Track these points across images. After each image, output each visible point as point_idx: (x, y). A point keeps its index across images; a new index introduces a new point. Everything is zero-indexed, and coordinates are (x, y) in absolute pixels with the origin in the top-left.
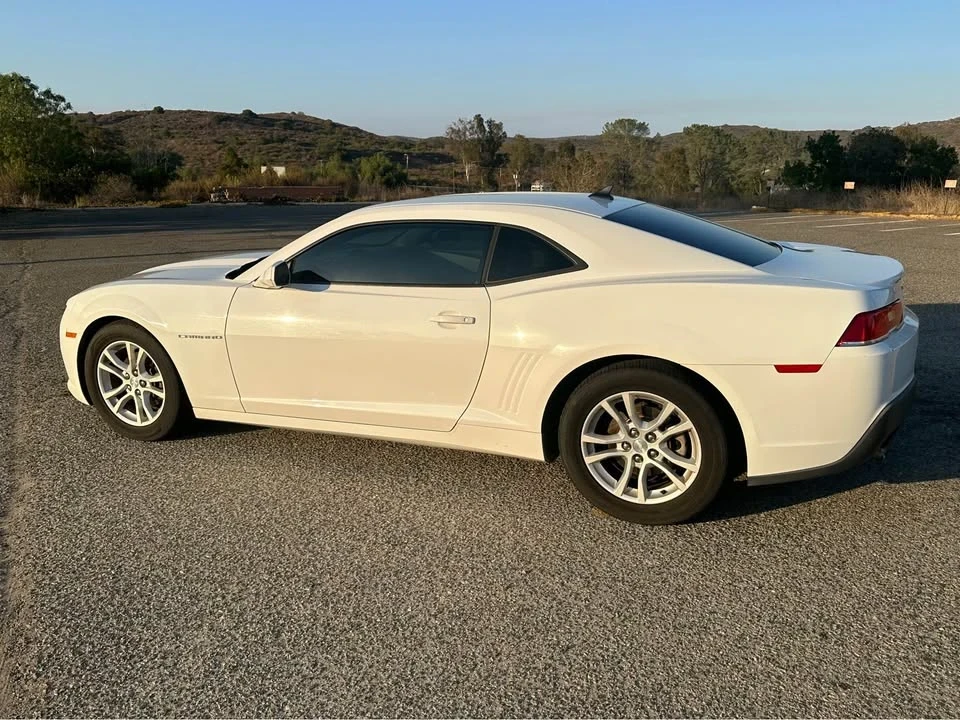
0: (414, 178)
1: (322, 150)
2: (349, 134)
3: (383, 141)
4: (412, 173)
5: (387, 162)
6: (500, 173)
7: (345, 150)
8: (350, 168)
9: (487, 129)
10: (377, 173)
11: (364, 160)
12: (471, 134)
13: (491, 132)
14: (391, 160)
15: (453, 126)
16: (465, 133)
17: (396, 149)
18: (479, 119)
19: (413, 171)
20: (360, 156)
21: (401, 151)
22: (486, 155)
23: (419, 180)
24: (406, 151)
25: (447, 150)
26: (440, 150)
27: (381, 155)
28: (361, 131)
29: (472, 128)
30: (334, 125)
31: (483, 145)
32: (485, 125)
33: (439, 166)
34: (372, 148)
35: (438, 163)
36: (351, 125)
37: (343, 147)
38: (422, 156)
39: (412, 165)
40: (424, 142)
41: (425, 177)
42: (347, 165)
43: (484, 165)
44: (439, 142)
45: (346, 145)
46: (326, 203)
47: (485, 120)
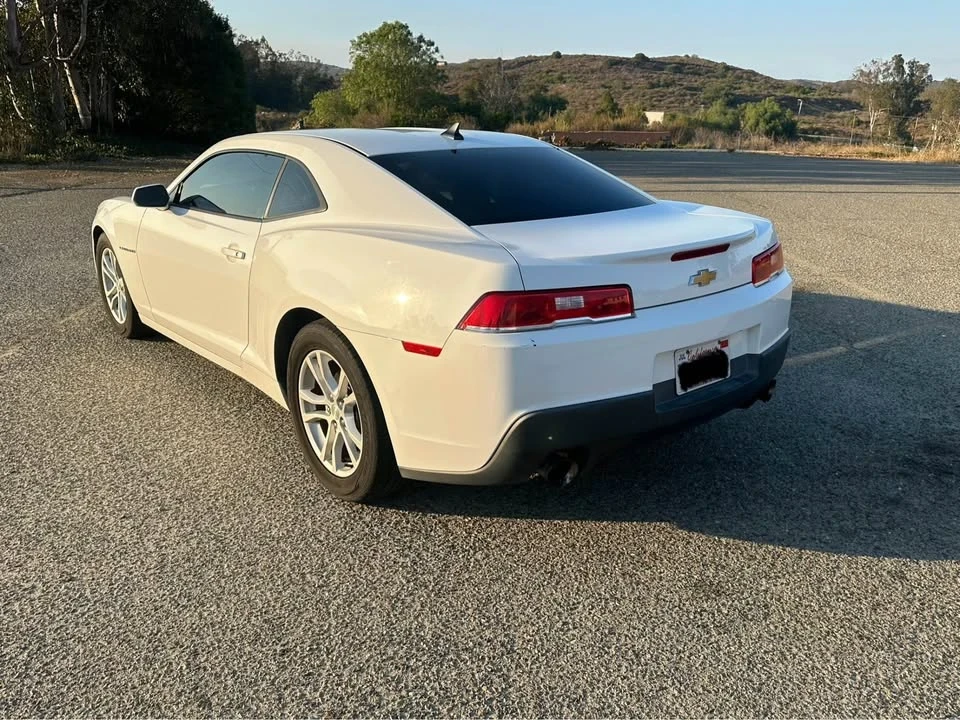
0: (806, 126)
1: (708, 94)
2: (742, 77)
3: (779, 85)
4: (803, 122)
5: (776, 108)
6: (915, 125)
7: (732, 95)
8: (733, 114)
9: (907, 71)
10: (761, 120)
11: (750, 105)
12: (885, 77)
13: (912, 75)
14: (781, 106)
15: (863, 68)
16: (876, 77)
17: (791, 94)
18: (899, 60)
19: (806, 118)
20: (747, 101)
21: (797, 96)
22: (900, 102)
23: (812, 128)
24: (802, 96)
25: (854, 95)
26: (845, 96)
27: (769, 102)
28: (757, 74)
29: (888, 69)
30: (728, 68)
31: (898, 89)
32: (906, 67)
33: (841, 113)
34: (765, 92)
35: (839, 110)
36: (746, 68)
37: (732, 91)
38: (823, 102)
39: (806, 112)
40: (828, 87)
41: (820, 125)
42: (731, 111)
43: (895, 112)
44: (848, 86)
45: (735, 89)
47: (906, 61)
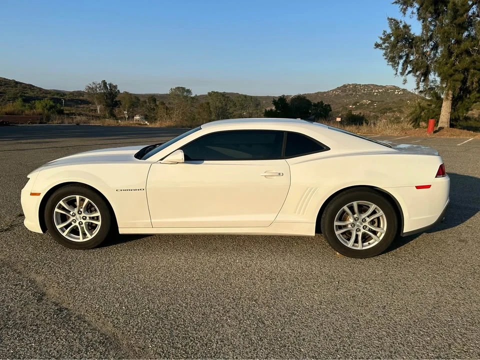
0: (68, 112)
1: (10, 96)
2: (26, 88)
3: (47, 92)
4: (67, 110)
5: (52, 103)
6: (117, 110)
7: (24, 96)
8: (29, 106)
9: (109, 88)
10: (45, 109)
11: (37, 102)
12: (100, 90)
13: (111, 89)
14: (54, 102)
15: (89, 85)
16: (96, 90)
17: (56, 97)
18: (104, 83)
19: (67, 108)
20: (35, 100)
21: (59, 97)
22: (109, 101)
23: (70, 113)
24: (61, 98)
25: (85, 97)
26: (81, 98)
27: (47, 100)
28: (34, 86)
29: (100, 87)
30: (17, 83)
31: (106, 96)
32: (108, 85)
33: (82, 106)
34: (41, 95)
35: (81, 104)
36: (28, 83)
37: (23, 94)
38: (72, 100)
39: (65, 105)
40: (72, 93)
41: (74, 111)
42: (27, 104)
43: (108, 106)
44: (80, 93)
45: (25, 93)
46: (34, 125)
47: (108, 83)
